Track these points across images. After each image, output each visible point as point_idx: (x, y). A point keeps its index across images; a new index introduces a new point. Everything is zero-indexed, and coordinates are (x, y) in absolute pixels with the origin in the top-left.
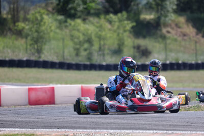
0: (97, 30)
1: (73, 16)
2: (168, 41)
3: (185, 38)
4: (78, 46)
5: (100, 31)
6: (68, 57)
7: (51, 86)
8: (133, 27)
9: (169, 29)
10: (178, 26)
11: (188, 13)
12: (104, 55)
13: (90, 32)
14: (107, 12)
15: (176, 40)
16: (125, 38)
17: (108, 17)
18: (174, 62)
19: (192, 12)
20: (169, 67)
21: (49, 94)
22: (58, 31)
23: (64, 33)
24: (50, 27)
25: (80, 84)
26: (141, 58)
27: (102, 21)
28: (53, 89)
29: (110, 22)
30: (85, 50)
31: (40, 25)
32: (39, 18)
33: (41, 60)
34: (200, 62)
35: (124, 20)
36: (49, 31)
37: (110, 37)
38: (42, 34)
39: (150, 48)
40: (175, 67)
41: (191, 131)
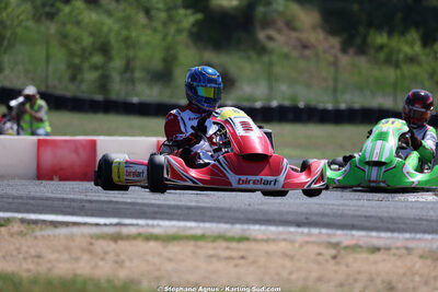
0: (116, 27)
2: (274, 58)
3: (307, 52)
4: (77, 61)
5: (127, 27)
6: (56, 83)
8: (196, 24)
9: (272, 33)
10: (290, 25)
12: (132, 81)
13: (105, 29)
15: (286, 56)
18: (287, 103)
22: (30, 23)
29: (147, 11)
30: (95, 68)
34: (343, 106)
35: (175, 7)
36: (16, 23)
37: (147, 43)
40: (290, 116)
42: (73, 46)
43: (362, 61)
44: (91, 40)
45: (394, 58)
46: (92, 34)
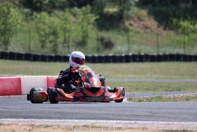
0: (62, 22)
1: (39, 9)
2: (131, 34)
3: (147, 30)
4: (44, 39)
5: (65, 23)
6: (35, 49)
7: (18, 77)
8: (96, 20)
9: (132, 22)
10: (140, 19)
11: (150, 6)
12: (68, 47)
13: (55, 24)
14: (72, 5)
15: (138, 33)
16: (89, 31)
17: (72, 10)
18: (136, 54)
19: (154, 5)
20: (131, 59)
21: (16, 84)
22: (24, 23)
23: (30, 25)
24: (17, 20)
25: (45, 75)
26: (104, 50)
27: (67, 14)
28: (19, 80)
29: (75, 15)
30: (51, 42)
31: (7, 18)
32: (6, 11)
33: (8, 51)
34: (161, 54)
35: (88, 13)
36: (16, 23)
37: (75, 30)
38: (8, 26)
39: (113, 40)
40: (138, 59)
41: (153, 121)
42: (42, 33)
43: (172, 33)
44: (49, 29)
45: (186, 31)
46: (49, 27)
